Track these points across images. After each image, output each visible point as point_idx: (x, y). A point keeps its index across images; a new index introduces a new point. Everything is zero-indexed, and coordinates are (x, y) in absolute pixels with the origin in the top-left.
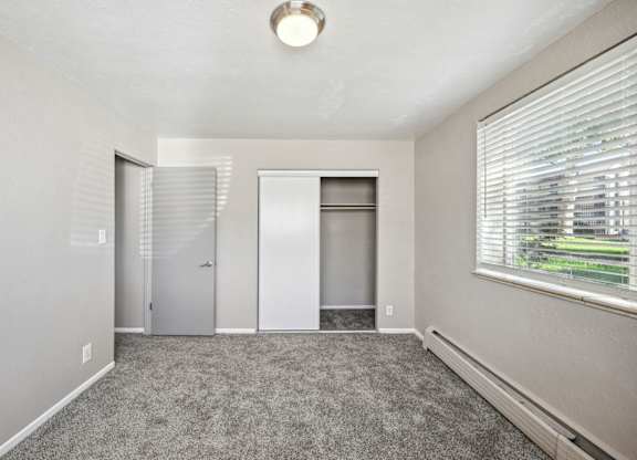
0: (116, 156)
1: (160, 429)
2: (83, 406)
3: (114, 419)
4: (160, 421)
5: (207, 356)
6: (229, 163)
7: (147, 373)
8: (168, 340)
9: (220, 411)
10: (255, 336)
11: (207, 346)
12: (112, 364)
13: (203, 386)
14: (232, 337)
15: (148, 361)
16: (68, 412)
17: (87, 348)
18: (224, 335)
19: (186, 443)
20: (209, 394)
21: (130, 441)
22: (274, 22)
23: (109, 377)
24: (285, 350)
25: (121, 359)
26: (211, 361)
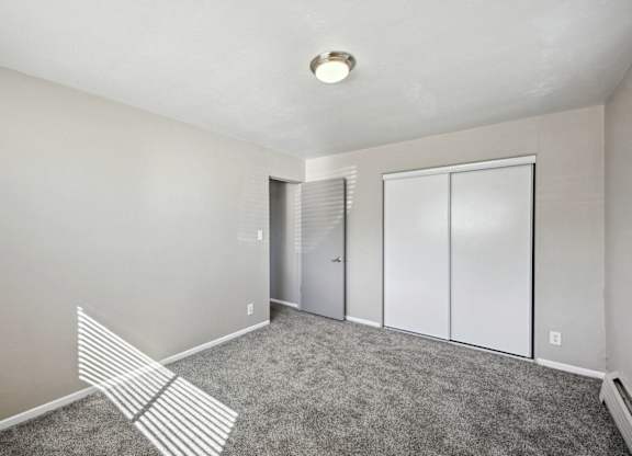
0: (271, 180)
1: (272, 366)
2: (244, 340)
3: (253, 351)
4: (274, 362)
5: (329, 333)
6: (354, 172)
7: (285, 333)
8: (309, 316)
9: (311, 370)
10: (379, 330)
11: (334, 326)
12: (268, 322)
13: (313, 351)
14: (357, 325)
15: (290, 326)
16: (237, 340)
17: (250, 306)
18: (352, 322)
19: (280, 378)
20: (313, 357)
21: (254, 364)
22: (313, 69)
23: (263, 329)
24: (398, 347)
25: (275, 321)
26: (329, 337)
